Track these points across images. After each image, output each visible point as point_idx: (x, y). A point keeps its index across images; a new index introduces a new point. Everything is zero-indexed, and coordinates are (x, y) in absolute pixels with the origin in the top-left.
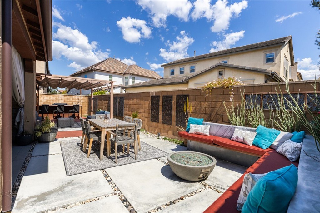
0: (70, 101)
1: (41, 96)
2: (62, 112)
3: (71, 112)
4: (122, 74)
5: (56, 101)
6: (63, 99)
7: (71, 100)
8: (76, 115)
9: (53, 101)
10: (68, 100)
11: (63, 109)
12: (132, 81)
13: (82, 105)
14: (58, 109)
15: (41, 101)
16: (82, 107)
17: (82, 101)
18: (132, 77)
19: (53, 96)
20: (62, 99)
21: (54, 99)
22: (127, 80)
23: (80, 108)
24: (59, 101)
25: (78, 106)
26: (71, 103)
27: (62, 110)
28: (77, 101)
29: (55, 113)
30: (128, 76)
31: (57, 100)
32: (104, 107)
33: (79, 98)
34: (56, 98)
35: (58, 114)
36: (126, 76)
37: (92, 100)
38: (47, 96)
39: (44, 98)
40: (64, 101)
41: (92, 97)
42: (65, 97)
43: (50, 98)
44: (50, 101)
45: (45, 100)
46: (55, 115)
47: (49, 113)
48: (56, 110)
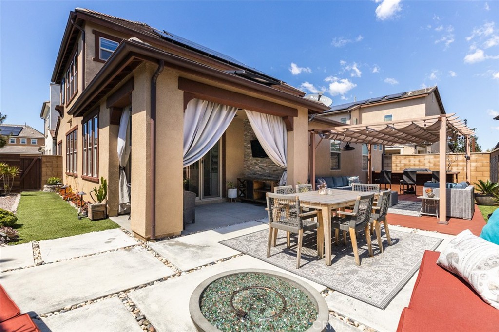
1: (397, 159)
2: (414, 183)
5: (419, 165)
6: (432, 161)
9: (414, 165)
11: (414, 177)
15: (396, 166)
16: (456, 175)
19: (415, 158)
20: (429, 162)
21: (417, 162)
24: (424, 165)
27: (413, 180)
31: (422, 164)
34: (419, 161)
38: (405, 158)
42: (435, 157)
43: (410, 161)
44: (410, 165)
45: (402, 165)
46: (404, 187)
47: (392, 183)
48: (402, 179)
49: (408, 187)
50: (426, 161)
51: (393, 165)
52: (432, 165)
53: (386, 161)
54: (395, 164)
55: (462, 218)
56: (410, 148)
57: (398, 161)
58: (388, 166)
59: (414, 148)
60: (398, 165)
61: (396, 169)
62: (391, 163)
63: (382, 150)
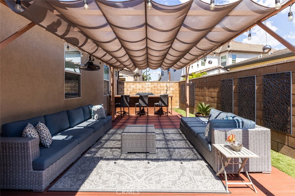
0: (158, 90)
1: (128, 84)
2: (146, 105)
3: (157, 106)
4: (218, 53)
5: (142, 89)
6: (150, 86)
7: (159, 88)
8: (164, 109)
9: (139, 89)
10: (156, 88)
11: (147, 101)
12: (233, 60)
13: (171, 95)
14: (140, 101)
15: (127, 90)
16: (171, 97)
17: (171, 89)
18: (232, 55)
19: (139, 84)
20: (148, 88)
21: (141, 87)
22: (224, 60)
23: (170, 99)
24: (145, 89)
25: (166, 96)
26: (159, 92)
27: (145, 103)
28: (166, 88)
29: (138, 106)
30: (227, 54)
31: (144, 89)
32: (207, 99)
33: (168, 85)
34: (142, 86)
35: (142, 108)
36: (222, 55)
37: (188, 87)
38: (133, 84)
39: (130, 87)
40: (151, 89)
41: (188, 82)
42: (151, 84)
43: (136, 86)
44: (136, 89)
45: (132, 89)
46: (138, 109)
47: (130, 106)
48: (138, 102)
49: (140, 109)
50: (147, 86)
51: (125, 89)
52: (150, 90)
53: (120, 86)
54: (127, 89)
55: (261, 172)
56: (131, 77)
57: (128, 86)
58: (121, 91)
59: (133, 77)
60: (129, 89)
61: (127, 93)
62: (124, 88)
63: (117, 77)
